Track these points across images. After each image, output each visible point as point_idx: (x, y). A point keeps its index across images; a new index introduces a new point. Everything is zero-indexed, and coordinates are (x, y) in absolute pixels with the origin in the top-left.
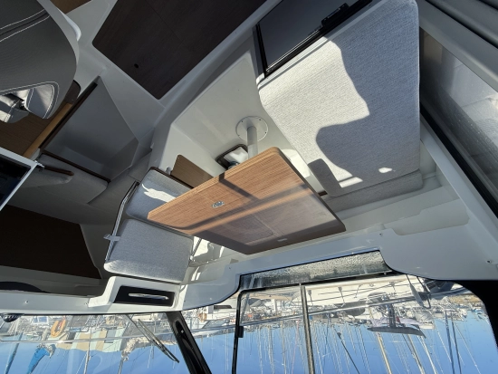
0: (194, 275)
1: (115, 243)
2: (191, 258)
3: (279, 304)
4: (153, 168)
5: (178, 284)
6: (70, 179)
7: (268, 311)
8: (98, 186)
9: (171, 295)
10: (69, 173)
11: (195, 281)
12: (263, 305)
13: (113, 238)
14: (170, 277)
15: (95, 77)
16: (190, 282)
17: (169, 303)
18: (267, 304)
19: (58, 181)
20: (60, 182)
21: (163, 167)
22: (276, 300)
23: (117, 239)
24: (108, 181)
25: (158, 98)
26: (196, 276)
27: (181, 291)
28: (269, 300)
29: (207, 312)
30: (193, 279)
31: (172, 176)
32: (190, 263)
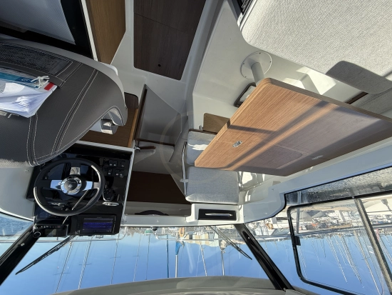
0: (246, 197)
1: (187, 183)
2: (240, 185)
3: (345, 214)
4: (190, 130)
5: (237, 205)
6: (155, 150)
7: (335, 221)
8: (170, 150)
9: (234, 213)
10: (153, 148)
11: (248, 202)
12: (326, 216)
13: (185, 181)
14: (229, 201)
15: (143, 86)
16: (245, 203)
17: (234, 218)
18: (331, 215)
19: (150, 154)
20: (151, 154)
21: (196, 127)
22: (341, 211)
23: (187, 181)
24: (174, 145)
25: (179, 79)
26: (248, 198)
27: (239, 210)
28: (333, 212)
29: (271, 222)
30: (246, 200)
31: (204, 131)
32: (241, 189)
